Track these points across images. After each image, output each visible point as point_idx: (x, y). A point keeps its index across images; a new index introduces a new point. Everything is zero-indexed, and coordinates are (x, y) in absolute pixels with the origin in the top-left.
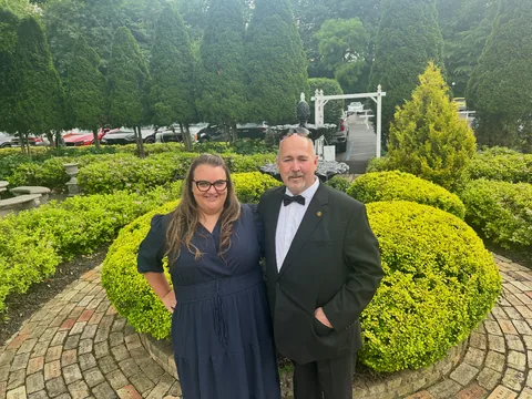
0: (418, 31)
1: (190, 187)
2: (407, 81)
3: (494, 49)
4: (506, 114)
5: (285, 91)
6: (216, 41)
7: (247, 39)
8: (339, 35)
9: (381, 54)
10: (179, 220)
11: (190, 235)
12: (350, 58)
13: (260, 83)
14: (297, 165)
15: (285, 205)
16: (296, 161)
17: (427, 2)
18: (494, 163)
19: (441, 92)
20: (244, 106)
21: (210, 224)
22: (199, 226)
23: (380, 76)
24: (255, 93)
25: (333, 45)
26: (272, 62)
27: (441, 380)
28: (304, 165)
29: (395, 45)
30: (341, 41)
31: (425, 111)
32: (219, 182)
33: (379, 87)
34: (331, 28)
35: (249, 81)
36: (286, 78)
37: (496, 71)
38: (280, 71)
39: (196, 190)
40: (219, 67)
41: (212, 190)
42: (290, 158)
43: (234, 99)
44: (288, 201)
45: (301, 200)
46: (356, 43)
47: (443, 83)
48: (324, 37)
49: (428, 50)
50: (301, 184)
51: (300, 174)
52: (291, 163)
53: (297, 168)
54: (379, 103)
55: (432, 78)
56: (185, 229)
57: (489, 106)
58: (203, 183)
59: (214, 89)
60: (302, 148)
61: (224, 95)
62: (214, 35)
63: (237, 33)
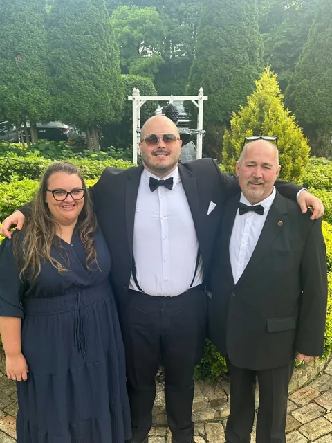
0: (240, 32)
1: (44, 196)
2: (228, 85)
3: (311, 57)
4: (322, 124)
5: (97, 87)
6: (13, 21)
7: (50, 23)
8: (134, 24)
9: (203, 53)
10: (35, 232)
11: (49, 247)
12: (145, 53)
13: (68, 77)
14: (260, 172)
15: (241, 214)
16: (259, 167)
17: (249, 2)
18: (316, 173)
19: (278, 100)
20: (47, 102)
21: (66, 235)
22: (57, 239)
23: (200, 78)
24: (62, 86)
25: (127, 35)
26: (82, 53)
27: (318, 375)
28: (267, 173)
29: (217, 44)
30: (135, 31)
31: (261, 119)
32: (75, 191)
33: (201, 90)
34: (124, 16)
35: (53, 72)
36: (97, 71)
37: (313, 80)
38: (91, 63)
39: (51, 199)
40: (17, 54)
41: (70, 199)
42: (254, 164)
43: (35, 92)
44: (244, 210)
45: (259, 210)
46: (152, 36)
47: (279, 91)
48: (116, 25)
49: (250, 54)
50: (259, 192)
51: (261, 181)
52: (253, 169)
53: (259, 175)
54: (201, 106)
55: (268, 84)
56: (42, 242)
57: (306, 115)
58: (60, 192)
59: (10, 80)
60: (268, 155)
61: (22, 87)
62: (9, 14)
63: (38, 15)
